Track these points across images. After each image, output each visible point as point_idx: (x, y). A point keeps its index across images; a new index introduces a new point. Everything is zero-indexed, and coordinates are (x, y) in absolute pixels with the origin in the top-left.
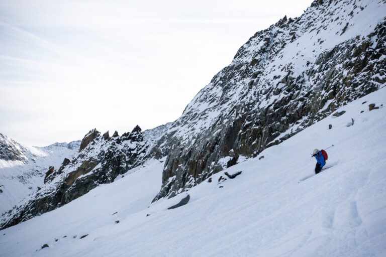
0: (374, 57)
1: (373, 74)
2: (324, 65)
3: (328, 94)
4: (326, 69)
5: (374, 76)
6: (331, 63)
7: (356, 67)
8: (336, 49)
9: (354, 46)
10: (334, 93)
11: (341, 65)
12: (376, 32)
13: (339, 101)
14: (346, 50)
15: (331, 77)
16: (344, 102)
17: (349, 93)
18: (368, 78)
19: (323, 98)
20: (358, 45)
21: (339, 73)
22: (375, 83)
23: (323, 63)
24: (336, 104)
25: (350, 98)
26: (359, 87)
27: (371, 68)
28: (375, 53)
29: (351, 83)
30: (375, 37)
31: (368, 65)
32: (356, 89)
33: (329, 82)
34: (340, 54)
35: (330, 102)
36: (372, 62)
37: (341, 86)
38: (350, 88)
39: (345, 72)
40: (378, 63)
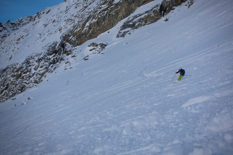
0: (24, 73)
1: (24, 80)
2: (2, 75)
3: (4, 88)
4: (3, 77)
5: (25, 81)
6: (5, 74)
7: (17, 77)
8: (8, 68)
9: (16, 68)
10: (7, 88)
11: (10, 76)
12: (25, 62)
13: (9, 91)
14: (12, 69)
15: (5, 81)
16: (11, 92)
17: (14, 88)
18: (22, 82)
19: (2, 90)
20: (17, 67)
21: (9, 79)
22: (25, 84)
23: (1, 74)
24: (8, 93)
25: (14, 90)
26: (18, 85)
27: (23, 78)
28: (25, 72)
29: (14, 84)
30: (25, 64)
31: (21, 77)
32: (17, 86)
33: (4, 83)
34: (9, 70)
35: (5, 91)
36: (24, 75)
37: (10, 85)
38: (14, 86)
39: (12, 79)
40: (26, 76)
